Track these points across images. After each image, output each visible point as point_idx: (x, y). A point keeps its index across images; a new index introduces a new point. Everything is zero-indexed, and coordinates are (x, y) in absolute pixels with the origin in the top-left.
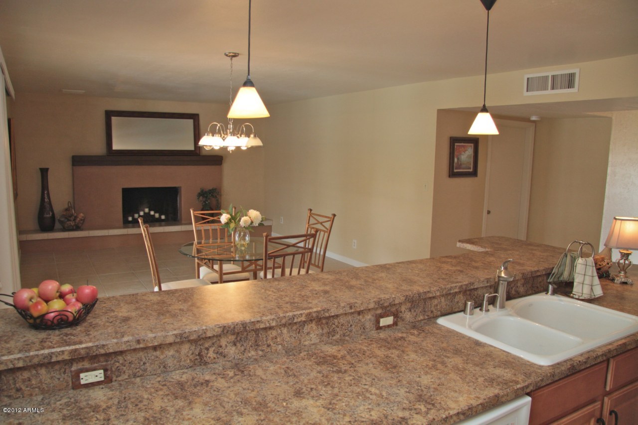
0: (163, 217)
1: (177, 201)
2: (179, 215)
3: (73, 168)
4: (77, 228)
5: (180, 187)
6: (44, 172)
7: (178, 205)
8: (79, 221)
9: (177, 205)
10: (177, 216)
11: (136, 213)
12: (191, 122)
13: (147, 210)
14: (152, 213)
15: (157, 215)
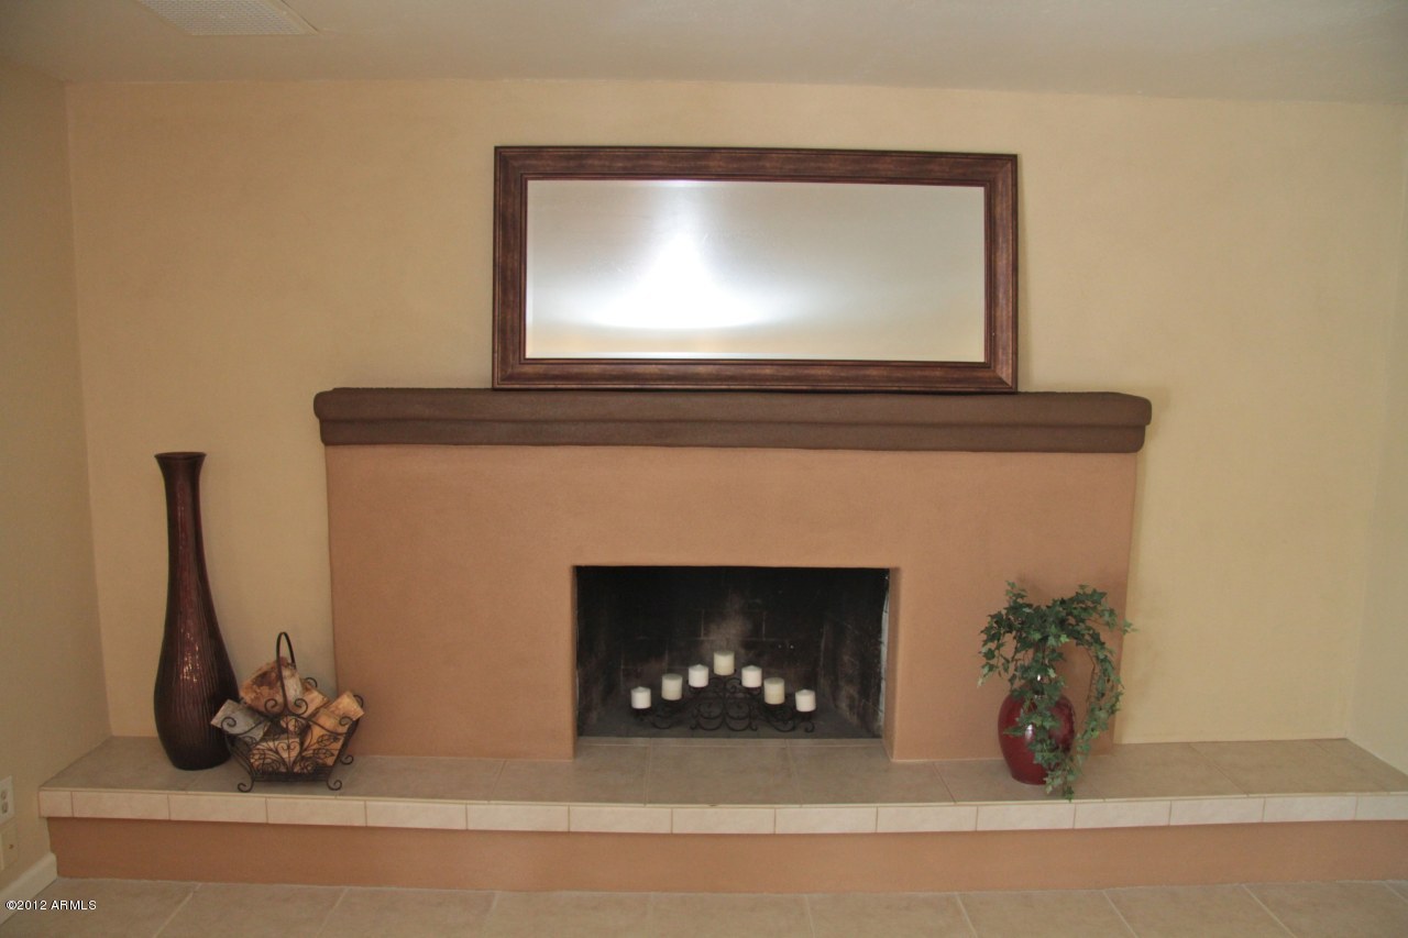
0: (805, 702)
1: (879, 630)
2: (882, 707)
3: (326, 454)
4: (313, 774)
5: (897, 570)
6: (182, 472)
7: (884, 650)
8: (321, 740)
9: (878, 656)
10: (877, 702)
11: (671, 671)
12: (972, 199)
13: (724, 664)
14: (751, 677)
15: (774, 693)
